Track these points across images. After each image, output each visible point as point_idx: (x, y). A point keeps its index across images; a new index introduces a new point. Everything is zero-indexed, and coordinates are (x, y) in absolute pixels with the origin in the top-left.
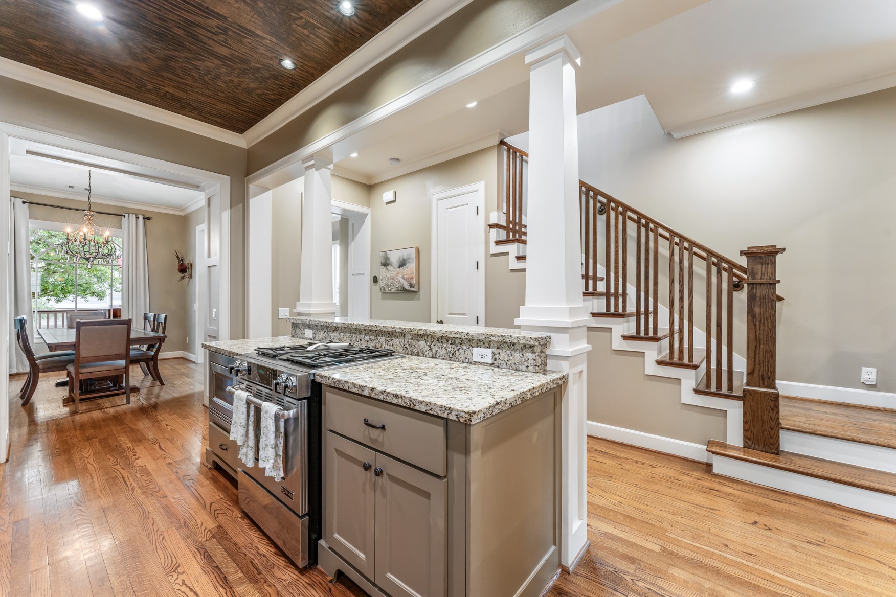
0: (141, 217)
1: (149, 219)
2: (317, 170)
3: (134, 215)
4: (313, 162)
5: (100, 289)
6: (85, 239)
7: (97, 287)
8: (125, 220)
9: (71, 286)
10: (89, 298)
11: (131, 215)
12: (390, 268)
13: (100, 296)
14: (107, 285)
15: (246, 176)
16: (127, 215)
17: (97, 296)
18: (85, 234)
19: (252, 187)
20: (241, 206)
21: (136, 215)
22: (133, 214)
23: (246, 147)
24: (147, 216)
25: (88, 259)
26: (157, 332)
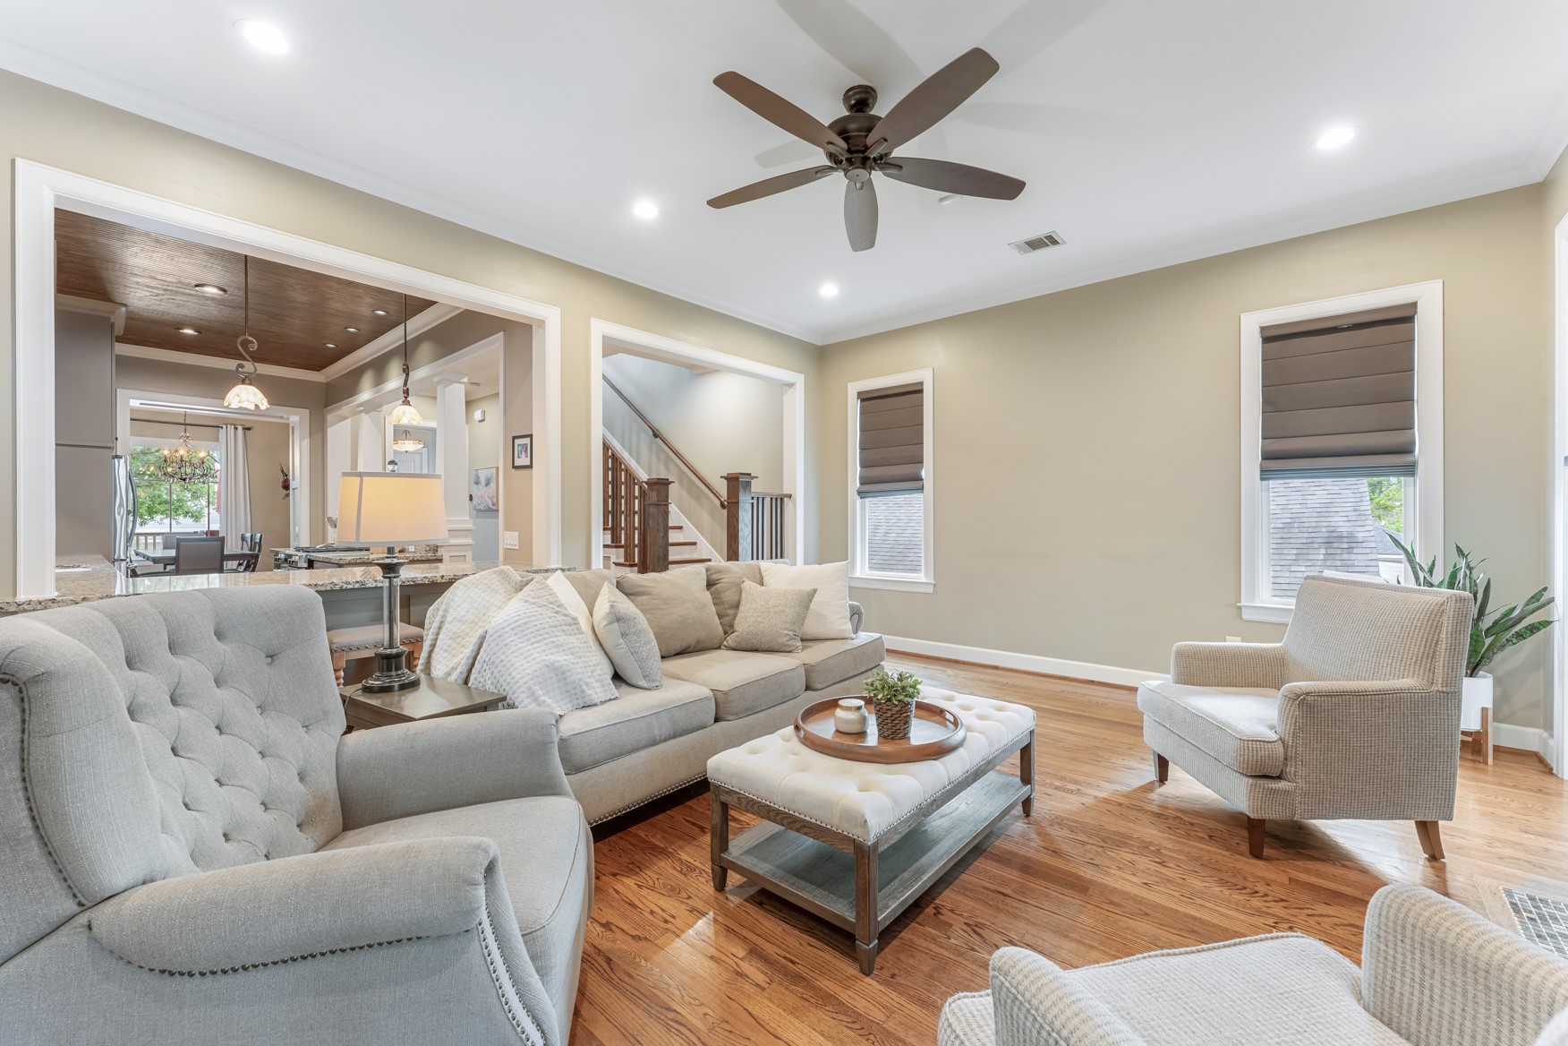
0: (240, 428)
1: (249, 429)
2: (366, 414)
3: (233, 427)
4: (362, 408)
5: (195, 508)
6: (182, 461)
7: (191, 505)
8: (222, 432)
9: (159, 504)
10: (181, 519)
11: (229, 426)
12: (480, 486)
13: (196, 517)
14: (204, 502)
15: (326, 407)
16: (224, 427)
17: (192, 516)
18: (182, 457)
19: (330, 417)
20: (320, 434)
21: (234, 425)
22: (231, 424)
23: (325, 381)
24: (247, 426)
25: (184, 480)
26: (254, 550)
